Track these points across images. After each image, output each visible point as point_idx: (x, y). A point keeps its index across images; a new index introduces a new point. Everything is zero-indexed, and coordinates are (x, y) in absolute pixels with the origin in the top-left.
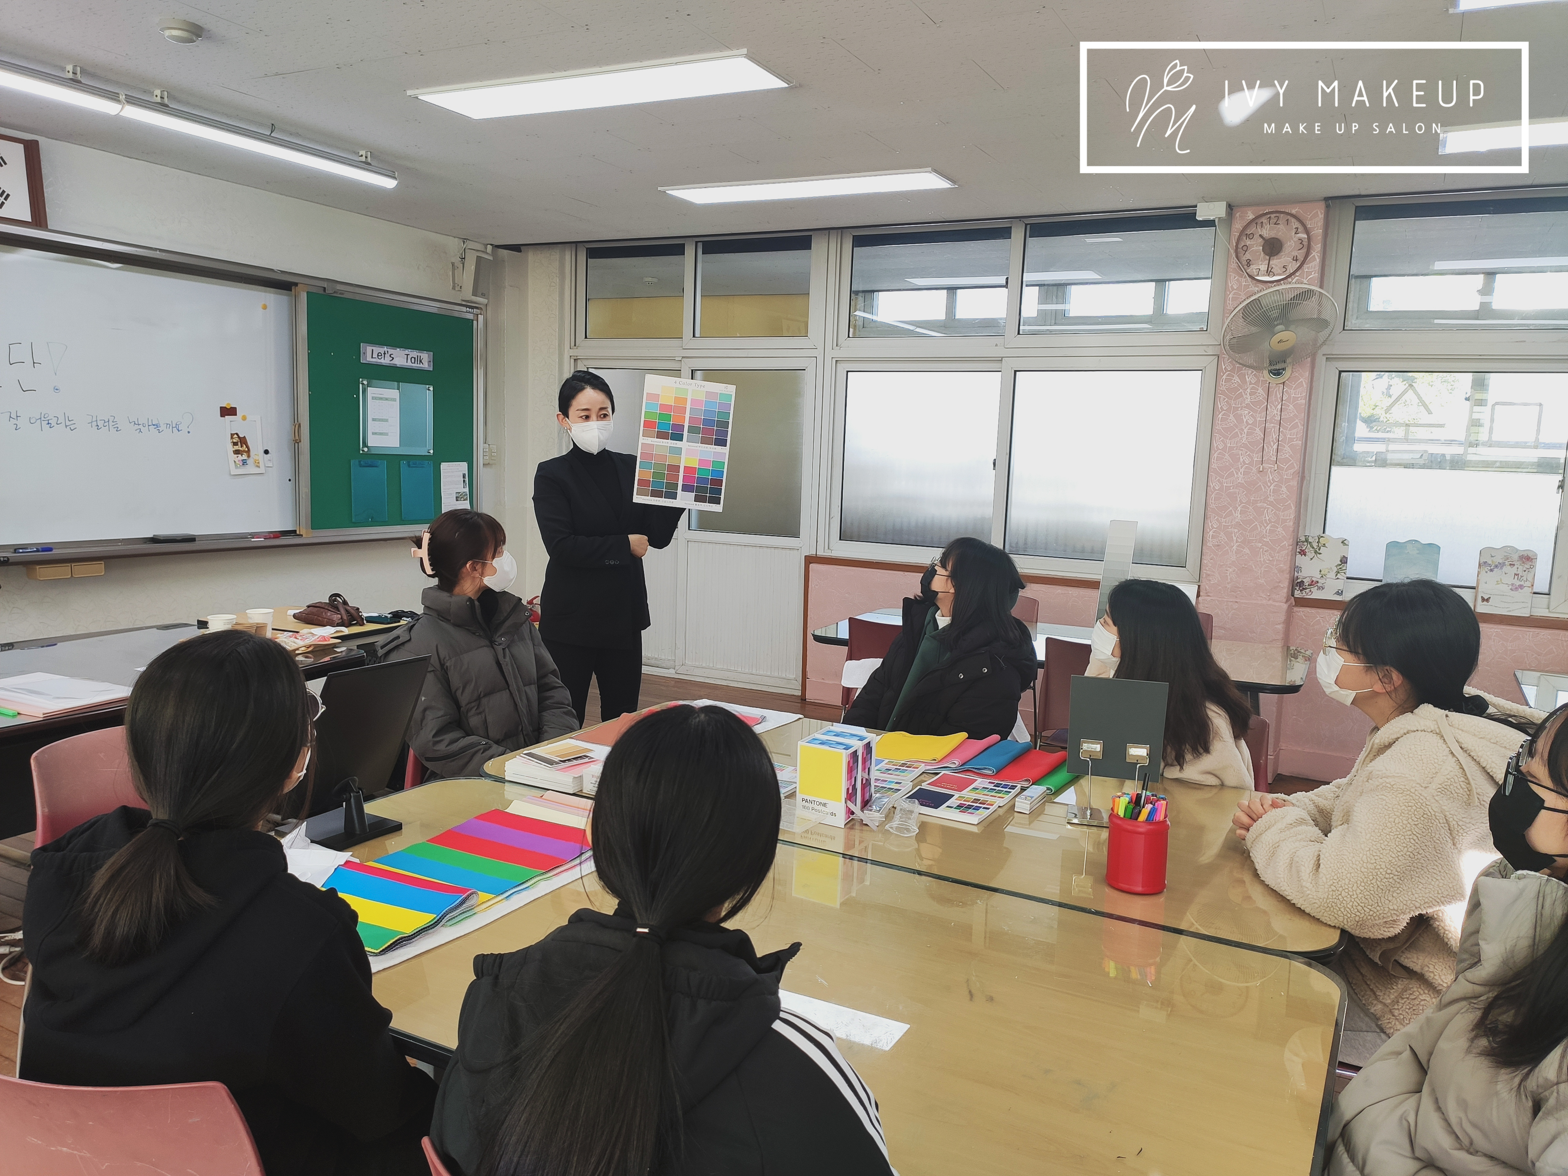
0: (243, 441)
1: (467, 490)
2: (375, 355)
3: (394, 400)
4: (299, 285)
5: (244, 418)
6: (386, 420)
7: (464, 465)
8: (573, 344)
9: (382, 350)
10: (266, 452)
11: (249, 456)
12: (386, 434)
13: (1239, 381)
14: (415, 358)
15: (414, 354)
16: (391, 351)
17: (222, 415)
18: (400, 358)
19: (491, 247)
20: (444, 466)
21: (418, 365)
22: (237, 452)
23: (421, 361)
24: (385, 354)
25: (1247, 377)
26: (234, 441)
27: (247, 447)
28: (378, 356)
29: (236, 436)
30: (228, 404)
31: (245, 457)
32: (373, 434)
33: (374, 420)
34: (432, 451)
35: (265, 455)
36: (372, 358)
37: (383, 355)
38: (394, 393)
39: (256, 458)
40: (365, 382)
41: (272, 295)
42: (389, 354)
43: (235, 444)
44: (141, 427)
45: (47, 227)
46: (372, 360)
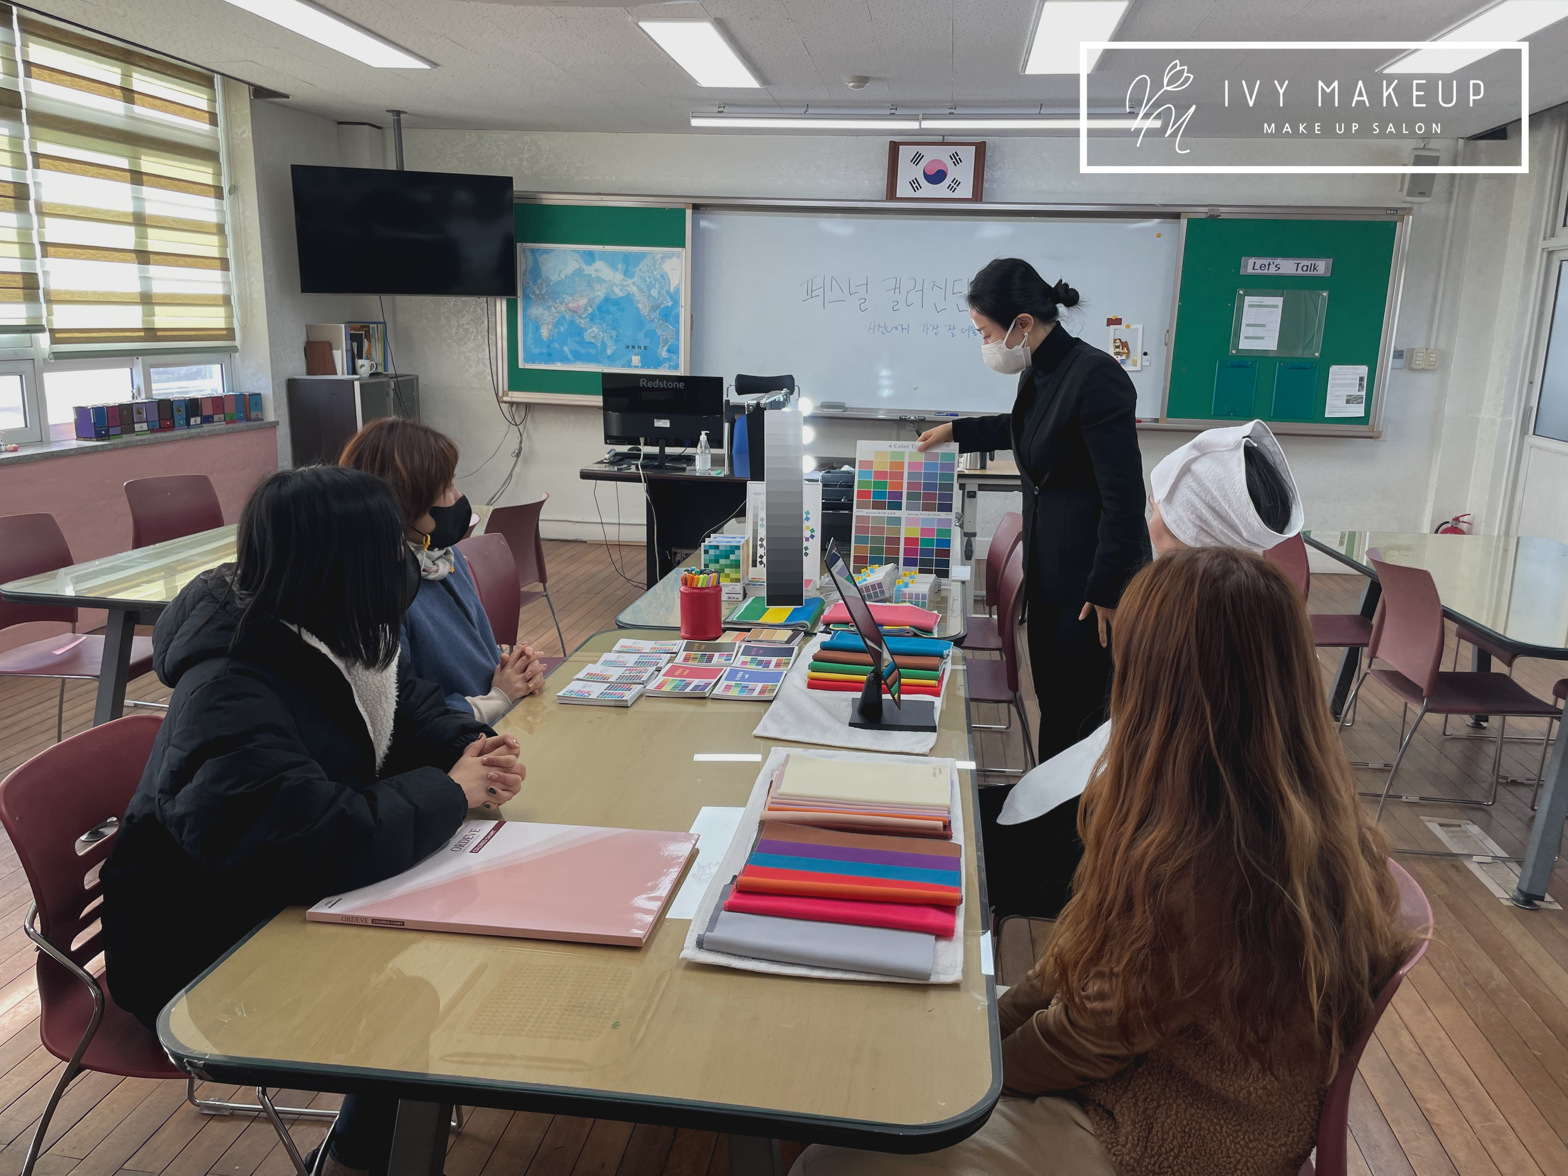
0: (1125, 345)
1: (1363, 393)
2: (1257, 266)
3: (1276, 306)
4: (1179, 213)
5: (1128, 327)
6: (1264, 326)
7: (1363, 370)
9: (1266, 262)
10: (1145, 354)
11: (1128, 357)
12: (1263, 338)
14: (1308, 266)
15: (1307, 262)
16: (1277, 262)
17: (1108, 325)
18: (1287, 267)
20: (1334, 369)
21: (1312, 272)
23: (1315, 269)
24: (1269, 264)
26: (1117, 345)
27: (1128, 349)
28: (1261, 267)
29: (1119, 341)
30: (1114, 316)
32: (1247, 338)
34: (1317, 354)
35: (1144, 357)
36: (1254, 269)
37: (1267, 266)
38: (1279, 301)
39: (1135, 358)
40: (1241, 292)
42: (1275, 264)
43: (1118, 347)
45: (981, 201)
46: (1254, 271)
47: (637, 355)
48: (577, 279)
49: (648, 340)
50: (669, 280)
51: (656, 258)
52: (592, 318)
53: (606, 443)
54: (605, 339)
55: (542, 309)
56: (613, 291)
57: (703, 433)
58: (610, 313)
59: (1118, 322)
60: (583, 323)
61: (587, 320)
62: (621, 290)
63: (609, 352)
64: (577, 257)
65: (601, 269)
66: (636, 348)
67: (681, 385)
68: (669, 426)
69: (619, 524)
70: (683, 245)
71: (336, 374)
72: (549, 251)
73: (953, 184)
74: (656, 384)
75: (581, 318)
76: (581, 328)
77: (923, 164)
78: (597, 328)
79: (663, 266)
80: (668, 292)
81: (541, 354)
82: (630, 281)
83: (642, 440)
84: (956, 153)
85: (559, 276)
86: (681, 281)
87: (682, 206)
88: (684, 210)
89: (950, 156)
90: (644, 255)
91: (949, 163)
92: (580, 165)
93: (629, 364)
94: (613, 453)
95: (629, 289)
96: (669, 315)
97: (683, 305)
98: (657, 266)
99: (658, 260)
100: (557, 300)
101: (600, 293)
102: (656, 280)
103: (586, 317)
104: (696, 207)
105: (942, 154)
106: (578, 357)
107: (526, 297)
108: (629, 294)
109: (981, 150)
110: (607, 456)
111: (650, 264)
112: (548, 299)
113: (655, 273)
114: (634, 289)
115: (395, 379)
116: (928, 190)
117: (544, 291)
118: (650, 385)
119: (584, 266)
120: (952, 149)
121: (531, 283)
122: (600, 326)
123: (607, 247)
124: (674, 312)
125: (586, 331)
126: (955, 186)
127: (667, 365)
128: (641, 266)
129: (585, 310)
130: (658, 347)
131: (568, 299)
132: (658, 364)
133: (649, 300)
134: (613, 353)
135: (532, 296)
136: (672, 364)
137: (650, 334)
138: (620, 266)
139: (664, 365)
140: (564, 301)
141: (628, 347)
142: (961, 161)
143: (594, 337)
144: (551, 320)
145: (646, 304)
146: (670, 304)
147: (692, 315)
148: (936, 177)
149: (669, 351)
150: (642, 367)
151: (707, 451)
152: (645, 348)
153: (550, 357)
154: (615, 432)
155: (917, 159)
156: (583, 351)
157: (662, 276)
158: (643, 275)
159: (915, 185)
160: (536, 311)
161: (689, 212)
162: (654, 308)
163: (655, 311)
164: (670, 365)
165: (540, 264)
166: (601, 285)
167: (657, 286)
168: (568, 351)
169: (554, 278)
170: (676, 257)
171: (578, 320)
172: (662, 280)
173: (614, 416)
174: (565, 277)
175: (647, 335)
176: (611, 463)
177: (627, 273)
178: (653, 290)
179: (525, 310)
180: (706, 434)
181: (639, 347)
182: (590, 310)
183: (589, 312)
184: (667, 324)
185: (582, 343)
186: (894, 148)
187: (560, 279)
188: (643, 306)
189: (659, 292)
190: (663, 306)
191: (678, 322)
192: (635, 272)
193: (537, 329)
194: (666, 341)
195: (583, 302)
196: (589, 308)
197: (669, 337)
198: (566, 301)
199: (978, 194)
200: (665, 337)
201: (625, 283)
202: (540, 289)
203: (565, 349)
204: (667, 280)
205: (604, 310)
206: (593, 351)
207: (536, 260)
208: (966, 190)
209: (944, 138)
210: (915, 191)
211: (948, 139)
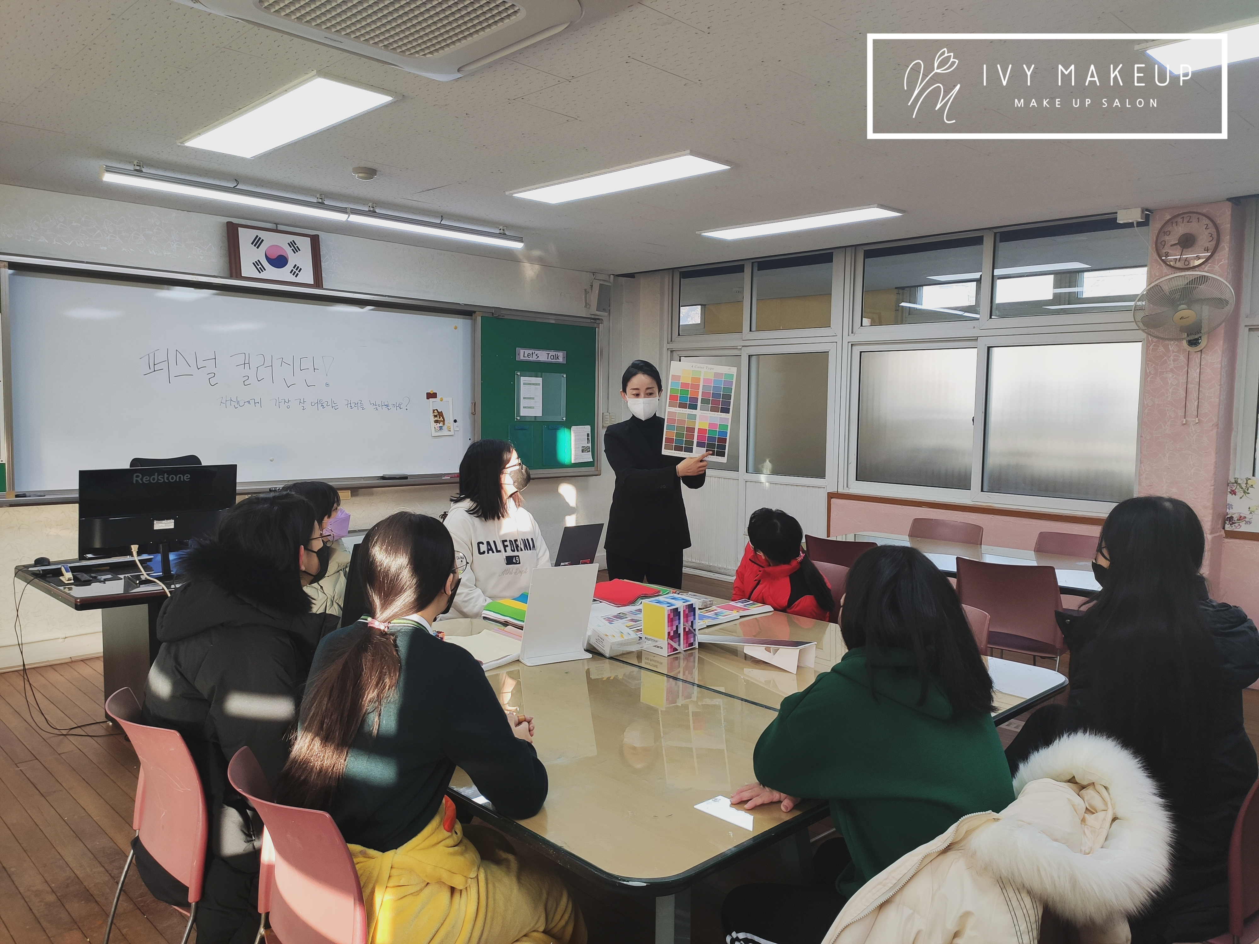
0: (440, 414)
1: (590, 445)
2: (526, 355)
3: (539, 384)
4: (477, 312)
5: (442, 400)
6: (533, 398)
7: (588, 429)
8: (670, 340)
9: (530, 352)
10: (455, 421)
11: (444, 424)
12: (533, 408)
13: (1164, 350)
14: (553, 356)
15: (552, 353)
16: (537, 352)
17: (428, 398)
18: (543, 356)
19: (613, 276)
20: (574, 429)
21: (556, 360)
22: (436, 422)
23: (557, 358)
24: (532, 354)
25: (1170, 346)
26: (435, 414)
27: (443, 418)
28: (528, 355)
29: (436, 411)
30: (432, 391)
31: (441, 425)
32: (524, 407)
33: (524, 398)
34: (564, 419)
35: (454, 424)
38: (539, 380)
39: (449, 425)
40: (518, 374)
41: (462, 320)
42: (536, 354)
43: (435, 416)
44: (377, 406)
45: (322, 287)
46: (525, 358)
59: (434, 395)
68: (172, 527)
73: (295, 270)
77: (264, 247)
83: (132, 546)
84: (293, 241)
89: (289, 244)
91: (289, 251)
105: (281, 241)
109: (315, 242)
116: (271, 272)
120: (290, 238)
126: (297, 272)
142: (299, 250)
148: (279, 261)
154: (94, 544)
155: (257, 242)
159: (257, 265)
173: (96, 523)
186: (233, 228)
199: (318, 282)
208: (307, 276)
209: (277, 226)
210: (260, 272)
211: (281, 227)
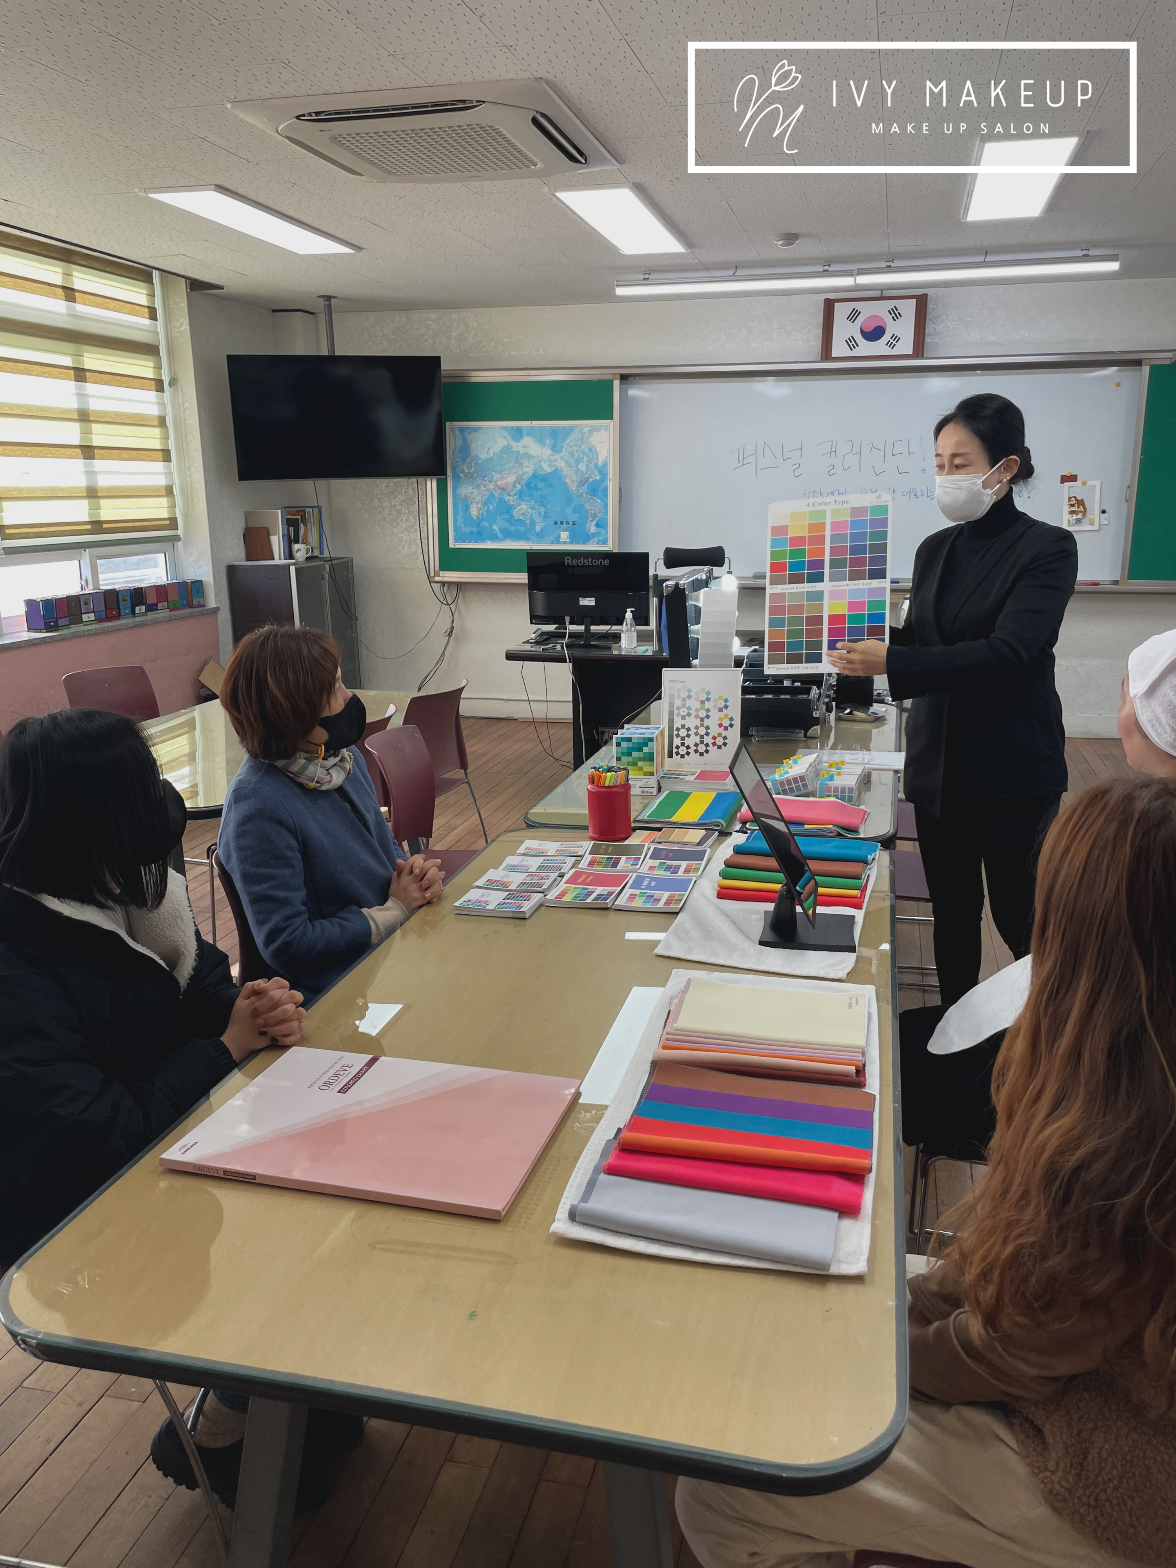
0: (1080, 503)
4: (1141, 360)
5: (1084, 484)
10: (1104, 512)
11: (1084, 516)
17: (1062, 482)
22: (1072, 513)
26: (1072, 503)
27: (1085, 508)
29: (1073, 499)
30: (1070, 472)
31: (1080, 516)
35: (1101, 515)
39: (1092, 517)
41: (1127, 373)
43: (1072, 505)
45: (923, 356)
47: (566, 531)
48: (505, 456)
49: (577, 515)
50: (597, 453)
51: (584, 431)
52: (521, 495)
53: (532, 623)
54: (534, 514)
55: (471, 488)
56: (541, 467)
57: (629, 610)
58: (539, 489)
59: (1073, 478)
60: (511, 500)
61: (515, 497)
62: (549, 466)
63: (538, 529)
64: (505, 433)
65: (529, 445)
66: (565, 523)
67: (607, 562)
68: (594, 604)
69: (547, 701)
70: (611, 417)
71: (274, 559)
72: (476, 430)
73: (892, 341)
74: (581, 562)
75: (510, 496)
76: (511, 506)
77: (860, 321)
78: (526, 505)
79: (591, 440)
80: (596, 466)
81: (471, 533)
82: (558, 456)
83: (567, 619)
84: (895, 307)
85: (488, 454)
86: (609, 453)
87: (609, 377)
88: (612, 381)
89: (889, 311)
90: (571, 429)
91: (888, 319)
92: (508, 340)
93: (557, 541)
94: (539, 632)
95: (556, 464)
96: (597, 490)
97: (611, 478)
98: (584, 440)
99: (585, 433)
100: (486, 478)
101: (528, 469)
102: (584, 454)
103: (515, 494)
104: (624, 378)
105: (880, 309)
106: (508, 535)
107: (456, 476)
108: (556, 469)
109: (922, 303)
110: (533, 636)
111: (577, 438)
112: (477, 477)
113: (583, 447)
114: (562, 464)
115: (330, 563)
116: (866, 348)
117: (473, 469)
118: (575, 562)
119: (513, 443)
120: (891, 304)
121: (460, 463)
122: (528, 503)
123: (533, 422)
124: (603, 485)
125: (515, 508)
126: (894, 342)
127: (596, 540)
128: (568, 441)
129: (514, 487)
130: (586, 523)
131: (496, 476)
132: (586, 539)
133: (577, 474)
134: (542, 530)
135: (462, 475)
136: (600, 538)
137: (579, 509)
138: (547, 441)
139: (592, 540)
140: (492, 478)
141: (556, 523)
142: (901, 316)
143: (523, 514)
144: (480, 498)
145: (574, 478)
146: (598, 478)
147: (620, 489)
148: (874, 334)
149: (597, 525)
150: (571, 543)
151: (633, 629)
152: (574, 523)
153: (480, 536)
154: (540, 612)
155: (853, 316)
156: (512, 529)
157: (590, 450)
158: (571, 449)
159: (851, 343)
160: (466, 490)
161: (617, 383)
162: (582, 483)
163: (583, 485)
164: (598, 539)
165: (469, 442)
166: (529, 462)
167: (585, 460)
168: (497, 530)
169: (483, 456)
170: (604, 429)
171: (507, 498)
172: (589, 453)
173: (539, 595)
174: (494, 455)
175: (575, 510)
176: (537, 643)
177: (555, 448)
178: (581, 464)
179: (454, 490)
180: (632, 611)
181: (568, 523)
182: (519, 487)
183: (518, 489)
184: (596, 498)
185: (511, 520)
186: (829, 306)
187: (488, 456)
188: (571, 481)
189: (587, 466)
190: (591, 480)
191: (606, 496)
192: (563, 447)
193: (467, 508)
194: (594, 516)
195: (511, 479)
196: (517, 485)
197: (597, 511)
198: (495, 479)
199: (919, 350)
200: (593, 512)
201: (553, 458)
202: (470, 468)
203: (495, 527)
204: (595, 454)
205: (532, 486)
206: (522, 529)
207: (464, 439)
208: (906, 346)
209: (882, 293)
210: (852, 350)
211: (887, 293)
